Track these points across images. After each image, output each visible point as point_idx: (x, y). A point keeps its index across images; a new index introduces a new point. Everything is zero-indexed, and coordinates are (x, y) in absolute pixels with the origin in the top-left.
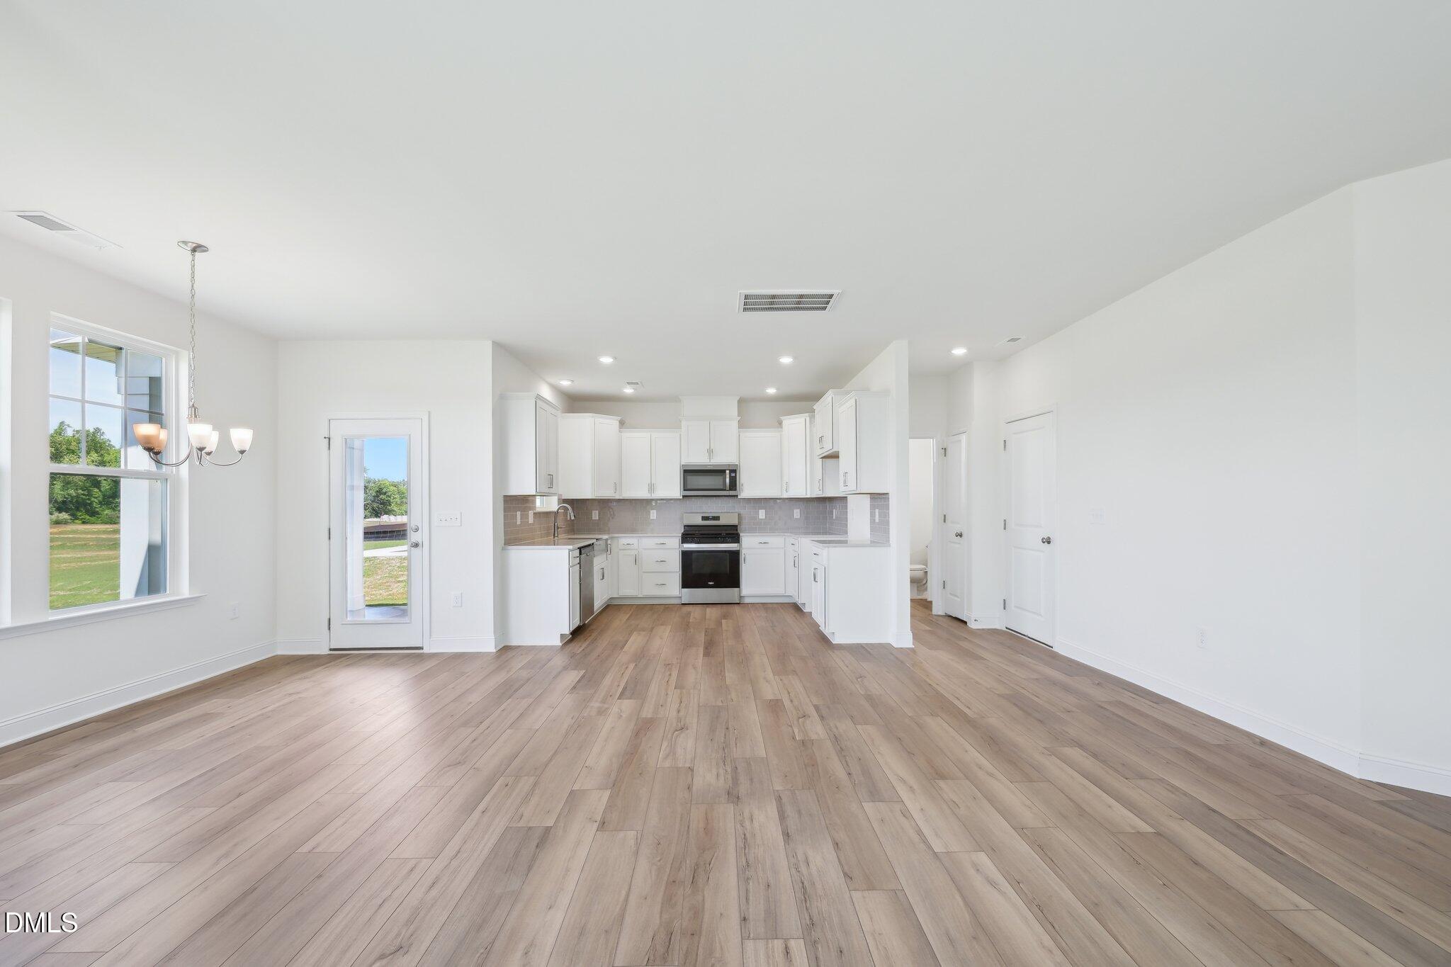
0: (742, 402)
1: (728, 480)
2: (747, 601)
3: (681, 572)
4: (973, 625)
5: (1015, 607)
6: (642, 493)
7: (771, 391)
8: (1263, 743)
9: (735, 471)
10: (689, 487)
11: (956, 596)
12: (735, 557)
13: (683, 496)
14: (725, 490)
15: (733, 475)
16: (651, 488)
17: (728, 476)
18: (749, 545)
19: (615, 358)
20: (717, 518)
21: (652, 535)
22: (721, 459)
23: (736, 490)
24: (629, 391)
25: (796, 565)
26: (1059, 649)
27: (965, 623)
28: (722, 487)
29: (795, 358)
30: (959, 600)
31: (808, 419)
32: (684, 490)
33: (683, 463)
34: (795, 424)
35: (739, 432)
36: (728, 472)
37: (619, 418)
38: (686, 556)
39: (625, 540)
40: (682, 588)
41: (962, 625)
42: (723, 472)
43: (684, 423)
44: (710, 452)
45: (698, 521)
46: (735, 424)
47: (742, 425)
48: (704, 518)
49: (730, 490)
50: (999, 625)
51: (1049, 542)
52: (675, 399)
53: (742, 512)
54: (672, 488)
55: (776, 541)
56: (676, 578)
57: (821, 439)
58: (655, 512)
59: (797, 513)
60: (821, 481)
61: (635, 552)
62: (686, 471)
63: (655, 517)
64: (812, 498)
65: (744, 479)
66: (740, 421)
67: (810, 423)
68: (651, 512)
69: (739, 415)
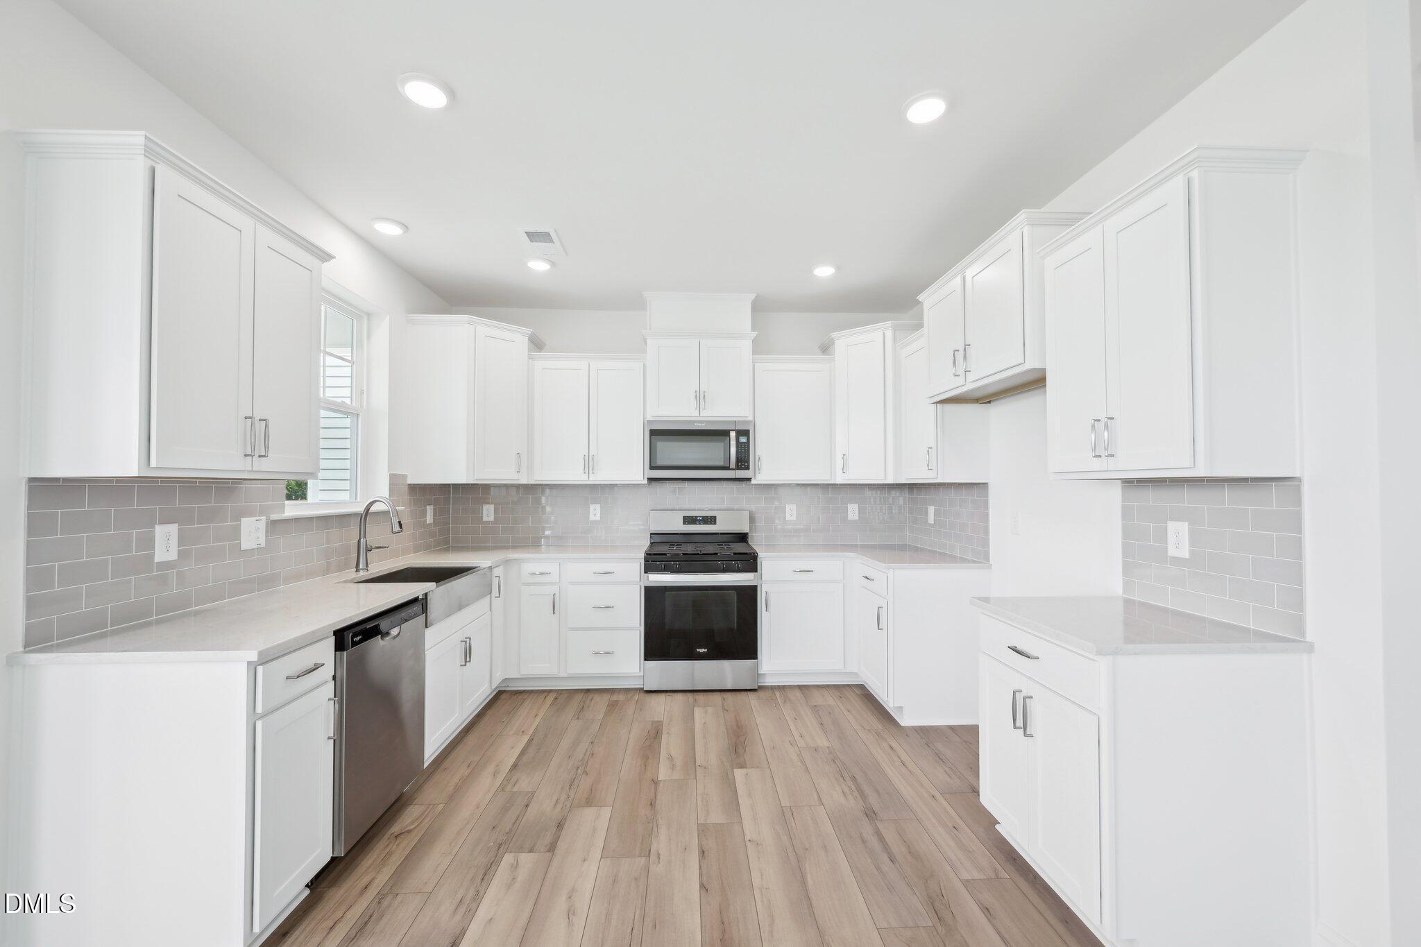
0: (759, 308)
1: (733, 450)
2: (769, 681)
3: (642, 628)
6: (573, 474)
7: (825, 274)
9: (745, 433)
10: (659, 463)
12: (749, 596)
13: (651, 480)
14: (727, 468)
15: (743, 439)
16: (589, 464)
17: (733, 443)
18: (775, 576)
20: (711, 520)
21: (588, 556)
22: (721, 410)
23: (748, 468)
25: (883, 624)
28: (721, 463)
31: (889, 334)
32: (652, 468)
33: (649, 418)
34: (862, 348)
35: (754, 361)
36: (733, 434)
37: (529, 331)
38: (653, 595)
39: (531, 564)
40: (646, 659)
42: (725, 433)
43: (651, 344)
44: (700, 397)
45: (677, 526)
46: (747, 345)
47: (759, 348)
48: (689, 520)
49: (738, 468)
53: (753, 507)
54: (628, 465)
55: (828, 566)
56: (634, 641)
57: (961, 355)
58: (598, 507)
59: (853, 511)
60: (933, 452)
61: (555, 589)
62: (654, 433)
63: (598, 518)
64: (897, 484)
65: (761, 448)
66: (755, 342)
67: (895, 340)
68: (592, 507)
69: (753, 329)
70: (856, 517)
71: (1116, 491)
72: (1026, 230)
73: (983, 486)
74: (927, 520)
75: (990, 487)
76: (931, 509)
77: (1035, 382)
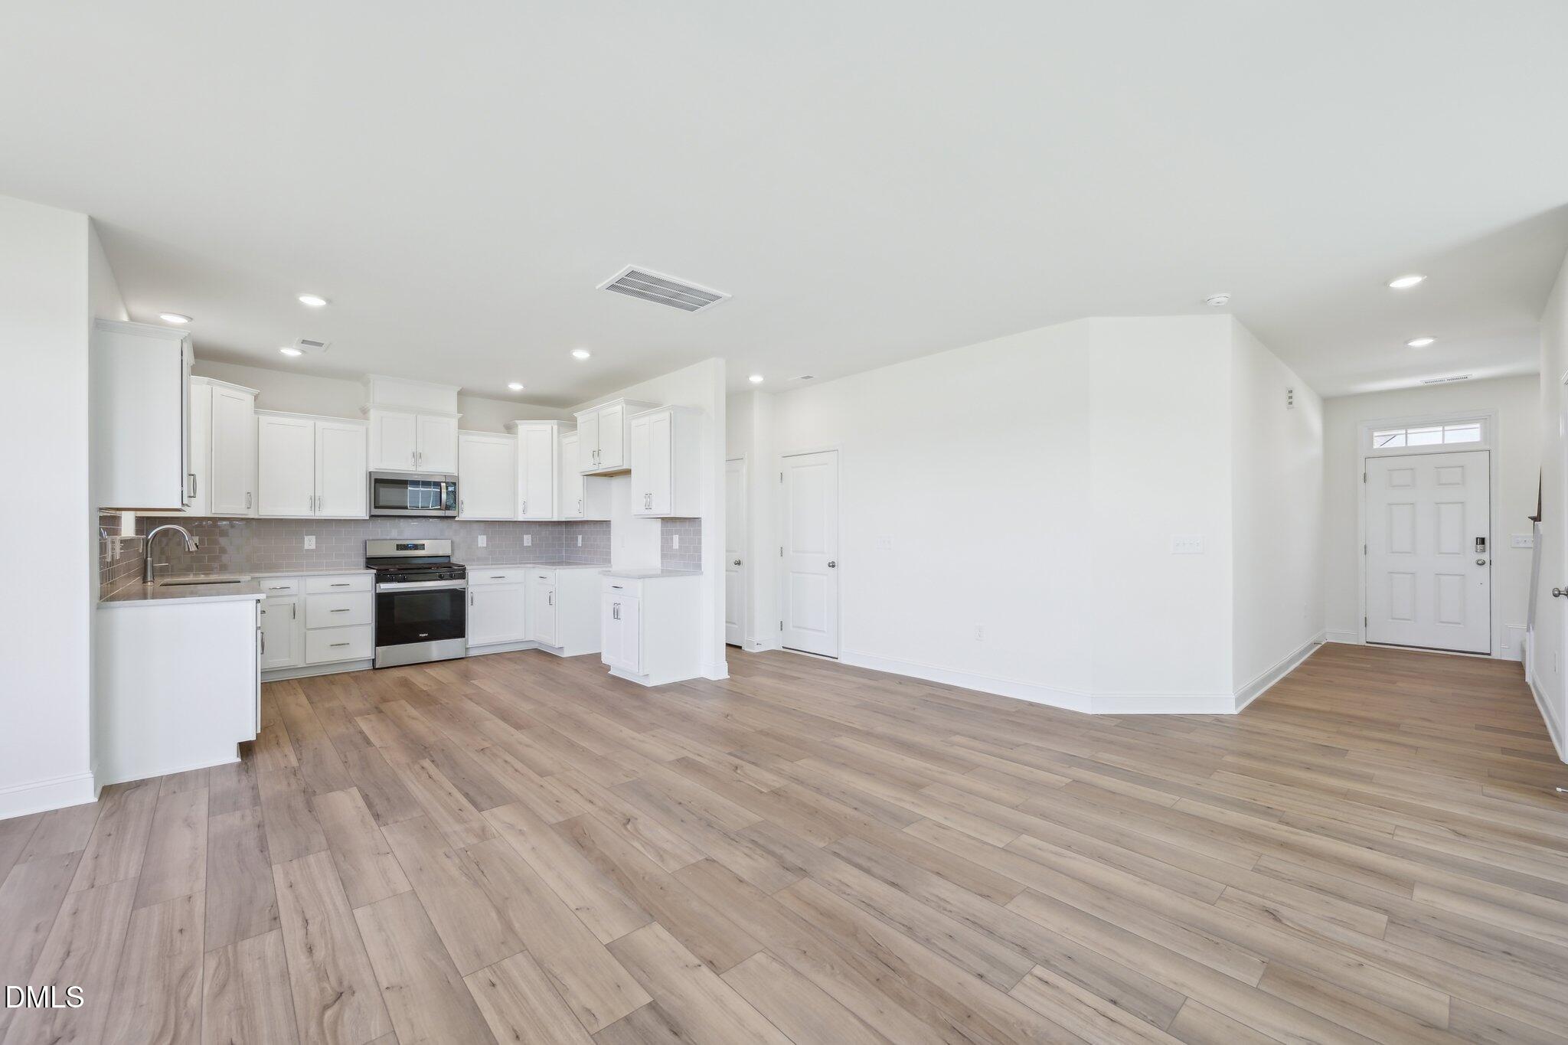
0: (461, 394)
1: (444, 496)
2: (472, 653)
3: (374, 624)
4: (745, 648)
5: (794, 627)
6: (297, 509)
7: (516, 387)
8: (1031, 704)
9: (453, 484)
10: (381, 504)
11: (734, 623)
12: (458, 598)
13: (372, 517)
14: (439, 509)
15: (452, 489)
16: (314, 502)
17: (444, 490)
18: (479, 584)
19: (329, 301)
20: (420, 547)
21: (327, 573)
22: (436, 466)
23: (455, 509)
24: (291, 353)
25: (553, 602)
26: (844, 660)
27: (740, 647)
28: (434, 506)
29: (592, 354)
30: (737, 627)
31: (555, 427)
32: (376, 507)
33: (371, 469)
34: (536, 433)
35: (459, 434)
36: (445, 484)
37: (256, 391)
38: (382, 600)
39: (271, 580)
40: (377, 645)
41: (738, 650)
42: (437, 484)
43: (373, 414)
44: (417, 456)
45: (394, 551)
46: (454, 423)
47: (462, 425)
48: (400, 547)
49: (446, 509)
50: (776, 646)
51: (833, 566)
52: (356, 376)
53: (457, 539)
54: (355, 505)
55: (513, 574)
56: (368, 633)
57: (597, 453)
58: (313, 538)
59: (527, 540)
60: (581, 502)
61: (294, 600)
62: (378, 481)
63: (313, 547)
64: (558, 522)
65: (463, 495)
66: (460, 420)
67: (559, 432)
68: (306, 538)
69: (458, 413)
70: (530, 544)
71: (659, 523)
72: (624, 406)
73: (607, 523)
74: (577, 544)
75: (612, 523)
76: (580, 537)
77: (627, 472)
